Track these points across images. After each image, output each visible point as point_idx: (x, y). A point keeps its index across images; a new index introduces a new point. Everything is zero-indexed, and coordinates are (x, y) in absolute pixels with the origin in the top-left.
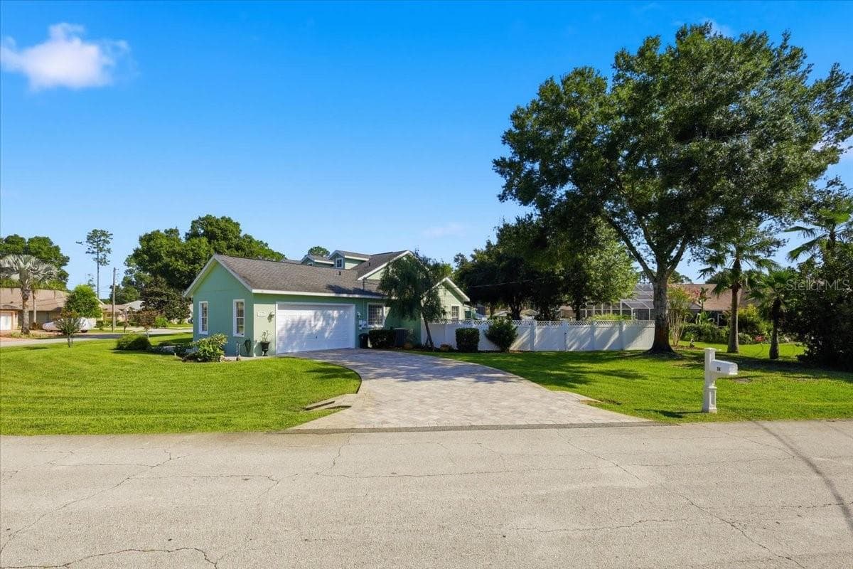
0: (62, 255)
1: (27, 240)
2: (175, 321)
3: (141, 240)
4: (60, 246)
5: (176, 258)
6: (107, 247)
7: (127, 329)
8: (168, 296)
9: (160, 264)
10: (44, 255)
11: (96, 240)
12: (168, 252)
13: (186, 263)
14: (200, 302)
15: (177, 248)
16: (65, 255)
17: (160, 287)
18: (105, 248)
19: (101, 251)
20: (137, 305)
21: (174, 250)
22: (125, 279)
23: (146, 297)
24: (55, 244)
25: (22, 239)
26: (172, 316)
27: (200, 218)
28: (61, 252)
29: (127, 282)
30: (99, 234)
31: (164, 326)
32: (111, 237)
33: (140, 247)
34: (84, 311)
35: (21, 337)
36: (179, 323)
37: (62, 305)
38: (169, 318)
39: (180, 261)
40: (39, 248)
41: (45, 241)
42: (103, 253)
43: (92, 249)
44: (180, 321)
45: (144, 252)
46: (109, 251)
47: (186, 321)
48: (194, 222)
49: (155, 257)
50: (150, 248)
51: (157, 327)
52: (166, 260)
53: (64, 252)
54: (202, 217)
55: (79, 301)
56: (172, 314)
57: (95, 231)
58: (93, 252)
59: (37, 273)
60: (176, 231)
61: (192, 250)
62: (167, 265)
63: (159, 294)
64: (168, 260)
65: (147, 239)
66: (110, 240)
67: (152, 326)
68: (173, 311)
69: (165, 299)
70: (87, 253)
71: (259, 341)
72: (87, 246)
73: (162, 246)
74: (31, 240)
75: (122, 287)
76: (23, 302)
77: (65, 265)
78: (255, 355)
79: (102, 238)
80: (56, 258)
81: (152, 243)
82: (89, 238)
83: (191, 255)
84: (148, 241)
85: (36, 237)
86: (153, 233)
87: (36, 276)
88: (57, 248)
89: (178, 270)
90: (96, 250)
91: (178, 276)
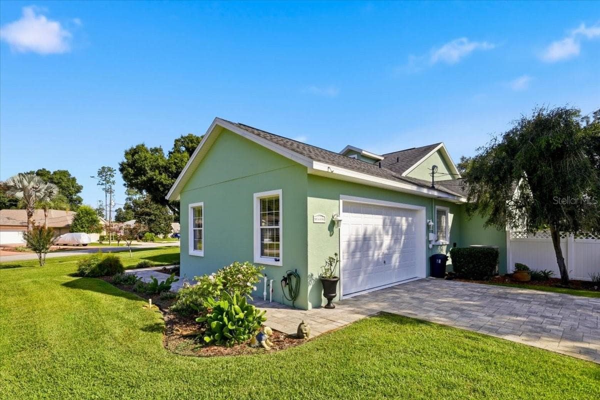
0: (77, 184)
1: (52, 173)
2: (161, 236)
3: (127, 154)
4: (76, 178)
5: (160, 171)
6: (112, 179)
7: (120, 242)
8: (155, 215)
9: (144, 178)
10: (63, 184)
11: (104, 174)
12: (152, 166)
13: (169, 177)
14: (191, 205)
15: (161, 163)
16: (79, 184)
17: (149, 208)
18: (111, 181)
19: (108, 183)
20: (132, 223)
21: (158, 164)
22: (126, 205)
23: (139, 216)
24: (72, 176)
25: (49, 172)
26: (159, 232)
27: (182, 137)
28: (77, 182)
29: (127, 207)
30: (106, 169)
31: (152, 240)
32: (115, 172)
33: (125, 161)
34: (87, 228)
35: (24, 251)
36: (164, 238)
37: (70, 222)
38: (156, 234)
39: (164, 174)
40: (60, 178)
41: (65, 173)
42: (110, 184)
43: (102, 181)
44: (165, 236)
45: (130, 165)
46: (114, 183)
47: (169, 235)
48: (176, 141)
49: (140, 171)
50: (134, 162)
51: (146, 241)
52: (150, 174)
53: (79, 182)
54: (183, 136)
55: (83, 219)
56: (158, 230)
57: (103, 168)
58: (102, 184)
59: (39, 191)
60: (161, 150)
61: (175, 164)
62: (151, 179)
63: (148, 214)
64: (152, 173)
65: (133, 152)
66: (114, 174)
67: (142, 240)
68: (160, 227)
69: (153, 217)
70: (98, 184)
71: (316, 276)
72: (98, 179)
73: (146, 160)
74: (55, 173)
75: (124, 211)
76: (28, 218)
77: (80, 192)
78: (310, 305)
79: (109, 173)
80: (73, 187)
81: (136, 157)
82: (100, 173)
83: (174, 168)
84: (133, 156)
85: (58, 171)
86: (138, 147)
87: (38, 194)
88: (74, 179)
89: (161, 183)
90: (104, 182)
91: (162, 189)
